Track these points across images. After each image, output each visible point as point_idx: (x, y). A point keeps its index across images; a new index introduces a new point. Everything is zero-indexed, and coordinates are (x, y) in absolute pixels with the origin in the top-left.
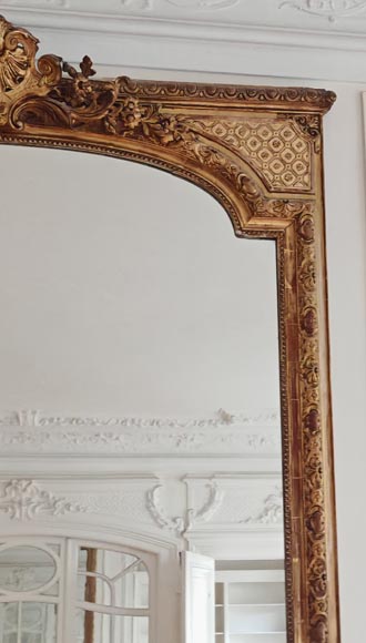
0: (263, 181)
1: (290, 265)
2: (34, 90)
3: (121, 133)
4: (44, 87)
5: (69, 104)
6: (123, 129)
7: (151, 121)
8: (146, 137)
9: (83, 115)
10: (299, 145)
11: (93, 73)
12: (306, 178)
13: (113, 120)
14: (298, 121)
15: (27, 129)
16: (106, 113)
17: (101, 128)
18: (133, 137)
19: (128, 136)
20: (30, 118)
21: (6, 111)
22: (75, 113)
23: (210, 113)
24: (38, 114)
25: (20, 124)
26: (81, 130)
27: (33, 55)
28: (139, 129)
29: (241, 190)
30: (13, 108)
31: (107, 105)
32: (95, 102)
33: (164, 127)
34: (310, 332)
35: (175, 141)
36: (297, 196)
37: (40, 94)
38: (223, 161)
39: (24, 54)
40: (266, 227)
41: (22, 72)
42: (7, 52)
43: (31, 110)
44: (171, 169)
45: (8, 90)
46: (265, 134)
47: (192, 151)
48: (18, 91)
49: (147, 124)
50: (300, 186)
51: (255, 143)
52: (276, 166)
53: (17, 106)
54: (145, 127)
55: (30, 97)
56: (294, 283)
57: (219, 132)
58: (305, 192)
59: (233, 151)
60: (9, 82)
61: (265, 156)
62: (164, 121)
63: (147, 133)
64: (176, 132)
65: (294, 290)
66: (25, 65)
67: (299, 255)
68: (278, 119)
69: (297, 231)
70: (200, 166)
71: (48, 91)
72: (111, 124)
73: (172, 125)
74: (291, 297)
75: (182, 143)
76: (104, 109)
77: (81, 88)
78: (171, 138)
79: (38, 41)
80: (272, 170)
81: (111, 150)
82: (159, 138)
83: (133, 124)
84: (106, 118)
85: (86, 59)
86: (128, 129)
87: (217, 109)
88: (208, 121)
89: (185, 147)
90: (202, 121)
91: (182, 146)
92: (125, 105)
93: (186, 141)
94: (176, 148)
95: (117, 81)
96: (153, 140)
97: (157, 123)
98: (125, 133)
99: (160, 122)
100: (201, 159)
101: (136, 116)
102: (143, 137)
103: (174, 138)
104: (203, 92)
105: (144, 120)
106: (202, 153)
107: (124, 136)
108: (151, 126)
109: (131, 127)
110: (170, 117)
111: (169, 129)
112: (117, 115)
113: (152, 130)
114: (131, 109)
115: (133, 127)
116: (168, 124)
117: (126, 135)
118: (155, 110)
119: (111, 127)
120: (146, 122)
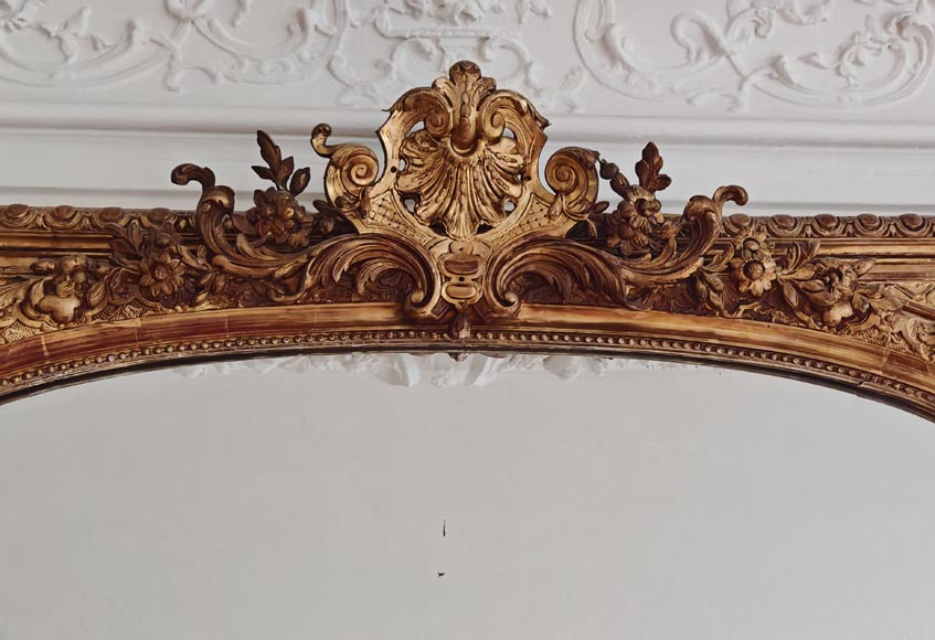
2: (540, 223)
3: (736, 309)
4: (561, 218)
5: (619, 252)
6: (738, 297)
7: (802, 274)
8: (790, 311)
9: (647, 272)
11: (665, 182)
13: (715, 279)
15: (526, 314)
16: (700, 261)
17: (690, 299)
18: (758, 317)
19: (749, 315)
20: (535, 287)
21: (481, 270)
22: (633, 269)
24: (550, 278)
25: (512, 298)
26: (643, 308)
27: (535, 153)
30: (496, 265)
31: (700, 247)
32: (673, 243)
33: (829, 287)
35: (859, 316)
37: (555, 234)
39: (518, 150)
41: (514, 190)
42: (483, 144)
43: (532, 268)
44: (855, 384)
45: (484, 229)
47: (900, 333)
48: (505, 228)
49: (793, 283)
53: (503, 262)
54: (788, 289)
55: (534, 240)
60: (487, 211)
62: (829, 276)
63: (794, 299)
64: (857, 297)
66: (521, 175)
70: (924, 367)
71: (571, 224)
72: (711, 286)
73: (847, 281)
75: (874, 320)
76: (694, 254)
77: (642, 213)
78: (847, 311)
79: (546, 124)
81: (715, 348)
82: (820, 311)
83: (761, 285)
84: (699, 275)
85: (650, 152)
86: (750, 296)
87: (929, 260)
88: (917, 283)
89: (883, 327)
90: (901, 284)
91: (875, 327)
92: (738, 248)
93: (884, 315)
94: (860, 332)
95: (718, 195)
96: (806, 318)
97: (812, 278)
98: (743, 308)
99: (819, 275)
100: (922, 351)
101: (766, 266)
102: (782, 314)
103: (854, 310)
104: (895, 225)
105: (783, 275)
106: (924, 338)
107: (740, 315)
108: (801, 285)
109: (755, 293)
110: (842, 266)
111: (839, 290)
112: (723, 266)
113: (804, 294)
114: (754, 252)
115: (761, 291)
116: (837, 279)
117: (745, 311)
118: (805, 253)
119: (712, 293)
120: (789, 277)
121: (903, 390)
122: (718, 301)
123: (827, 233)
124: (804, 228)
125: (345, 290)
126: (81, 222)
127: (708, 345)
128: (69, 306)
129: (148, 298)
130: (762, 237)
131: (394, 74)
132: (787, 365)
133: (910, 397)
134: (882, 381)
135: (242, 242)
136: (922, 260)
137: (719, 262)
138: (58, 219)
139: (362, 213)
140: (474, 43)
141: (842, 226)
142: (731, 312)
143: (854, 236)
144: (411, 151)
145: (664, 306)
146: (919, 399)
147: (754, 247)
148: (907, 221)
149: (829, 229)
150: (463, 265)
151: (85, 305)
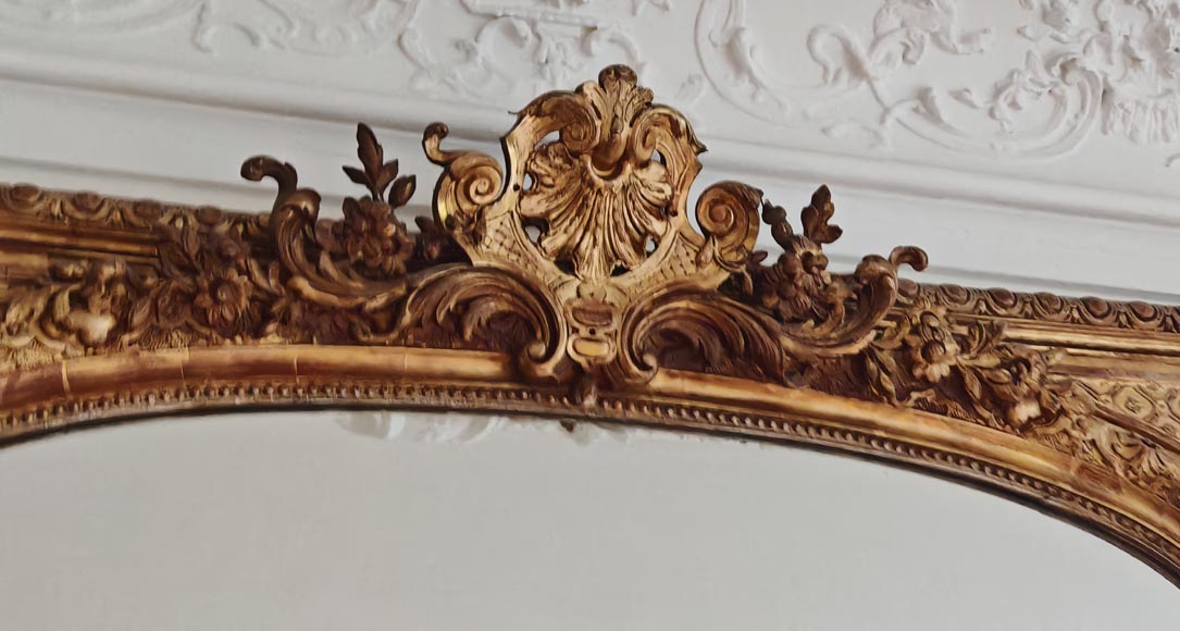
2: (686, 272)
3: (906, 394)
4: (711, 268)
5: (777, 314)
6: (910, 383)
7: (987, 360)
8: (968, 402)
9: (811, 343)
11: (835, 233)
13: (887, 357)
15: (660, 381)
16: (870, 337)
17: (856, 379)
18: (931, 408)
19: (922, 405)
20: (677, 349)
21: (616, 324)
22: (794, 338)
24: (695, 339)
25: (651, 360)
26: (799, 385)
27: (683, 184)
28: (950, 383)
30: (633, 317)
31: (871, 317)
32: (841, 309)
33: (1017, 378)
35: (1047, 417)
37: (705, 285)
39: (667, 179)
41: (657, 226)
42: (629, 167)
43: (674, 324)
44: (1040, 497)
45: (620, 271)
47: (1093, 443)
48: (645, 273)
49: (973, 369)
53: (642, 315)
54: (969, 377)
55: (678, 291)
60: (625, 249)
62: (1018, 366)
63: (977, 391)
64: (1045, 394)
66: (665, 210)
70: (1118, 484)
71: (724, 276)
72: (882, 366)
73: (1035, 374)
75: (1064, 423)
76: (864, 326)
77: (808, 269)
78: (1034, 410)
79: (703, 149)
81: (882, 441)
82: (1002, 407)
83: (938, 371)
84: (869, 352)
85: (821, 196)
86: (925, 382)
87: (1112, 354)
88: (1102, 380)
89: (1075, 433)
90: (1084, 380)
91: (1065, 432)
92: (914, 322)
93: (1075, 417)
94: (1046, 436)
95: (895, 256)
96: (986, 414)
97: (998, 367)
98: (915, 395)
99: (1005, 364)
100: (1116, 465)
101: (948, 347)
102: (959, 407)
103: (1042, 409)
104: (1078, 309)
105: (964, 360)
106: (1120, 450)
107: (911, 403)
108: (985, 374)
109: (931, 379)
110: (1030, 355)
111: (1027, 384)
112: (897, 343)
113: (988, 386)
114: (934, 329)
115: (938, 377)
116: (1025, 370)
117: (917, 401)
118: (990, 336)
119: (883, 375)
120: (970, 363)
121: (1095, 511)
122: (891, 387)
123: (1002, 312)
124: (978, 302)
125: (447, 334)
126: (110, 213)
127: (874, 437)
128: (100, 326)
129: (204, 325)
130: (942, 312)
131: (479, 60)
132: (964, 470)
133: (1103, 519)
134: (1071, 497)
135: (325, 261)
136: (1104, 353)
137: (891, 338)
138: (79, 208)
139: (476, 238)
140: (578, 32)
141: (1019, 304)
142: (900, 399)
143: (1032, 318)
144: (541, 167)
145: (825, 386)
146: (1114, 524)
147: (934, 323)
148: (1090, 304)
149: (1005, 307)
150: (594, 314)
151: (123, 325)
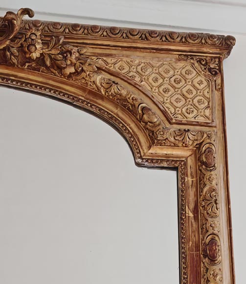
0: (164, 113)
1: (191, 194)
3: (24, 64)
6: (25, 60)
7: (53, 52)
8: (47, 67)
10: (200, 83)
12: (208, 112)
13: (15, 50)
14: (199, 61)
16: (8, 42)
18: (34, 69)
19: (30, 68)
23: (114, 52)
28: (41, 60)
29: (141, 119)
31: (9, 35)
33: (65, 58)
34: (213, 259)
35: (77, 73)
36: (198, 128)
38: (124, 93)
40: (167, 156)
44: (72, 101)
46: (167, 72)
47: (94, 82)
49: (49, 55)
50: (201, 119)
51: (156, 80)
52: (178, 100)
54: (47, 57)
56: (195, 211)
57: (121, 68)
58: (206, 125)
59: (135, 86)
61: (166, 90)
63: (48, 63)
64: (78, 64)
65: (196, 218)
67: (200, 182)
68: (179, 60)
69: (198, 159)
70: (102, 98)
72: (12, 54)
73: (74, 57)
74: (192, 226)
75: (83, 75)
76: (5, 39)
78: (72, 70)
80: (174, 104)
81: (13, 81)
82: (60, 69)
83: (35, 55)
84: (8, 48)
86: (30, 60)
87: (120, 48)
88: (111, 58)
89: (87, 79)
90: (105, 58)
91: (83, 78)
92: (27, 37)
93: (88, 73)
94: (77, 79)
95: (20, 12)
96: (54, 71)
97: (58, 54)
98: (27, 64)
99: (62, 53)
100: (102, 91)
101: (38, 46)
102: (44, 68)
103: (75, 70)
104: (106, 31)
105: (46, 51)
106: (103, 85)
107: (26, 67)
108: (53, 56)
109: (32, 58)
110: (72, 50)
111: (70, 60)
112: (19, 45)
113: (53, 61)
114: (33, 40)
115: (35, 58)
116: (69, 55)
117: (28, 66)
118: (57, 42)
119: (12, 57)
120: (48, 52)
121: (91, 106)
122: (15, 61)
123: (75, 32)
124: (65, 29)
127: (10, 79)
132: (43, 92)
133: (94, 110)
134: (83, 102)
137: (17, 43)
141: (82, 30)
142: (22, 66)
143: (87, 35)
146: (98, 112)
147: (34, 37)
148: (112, 30)
149: (76, 31)
